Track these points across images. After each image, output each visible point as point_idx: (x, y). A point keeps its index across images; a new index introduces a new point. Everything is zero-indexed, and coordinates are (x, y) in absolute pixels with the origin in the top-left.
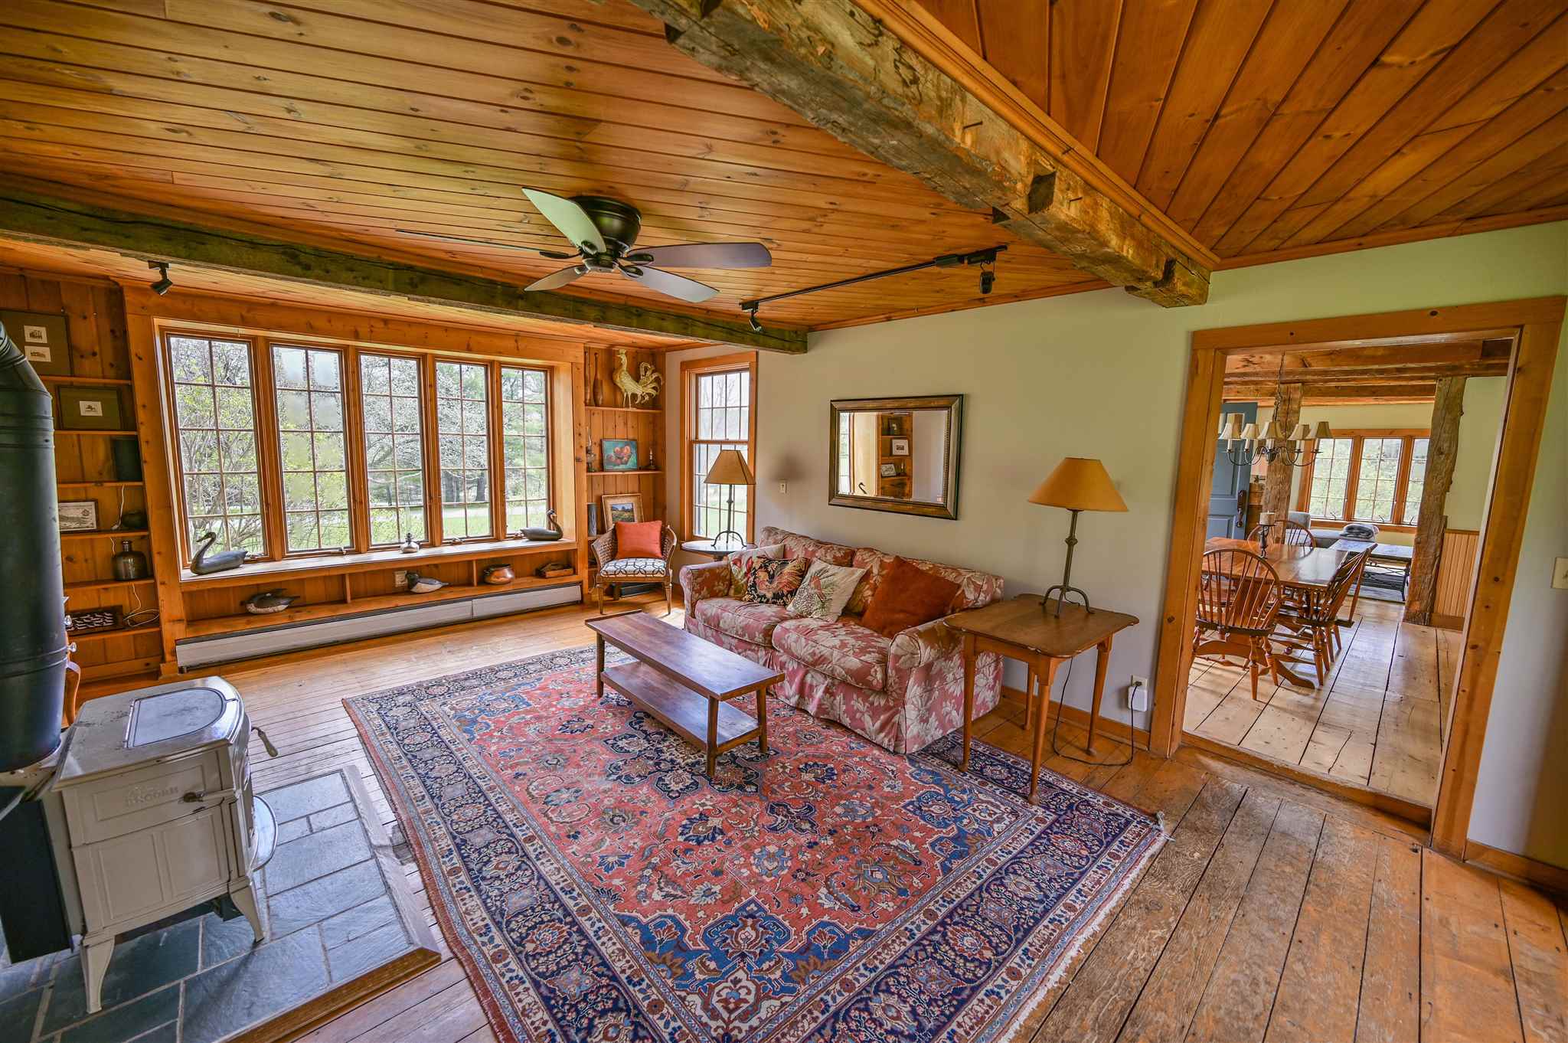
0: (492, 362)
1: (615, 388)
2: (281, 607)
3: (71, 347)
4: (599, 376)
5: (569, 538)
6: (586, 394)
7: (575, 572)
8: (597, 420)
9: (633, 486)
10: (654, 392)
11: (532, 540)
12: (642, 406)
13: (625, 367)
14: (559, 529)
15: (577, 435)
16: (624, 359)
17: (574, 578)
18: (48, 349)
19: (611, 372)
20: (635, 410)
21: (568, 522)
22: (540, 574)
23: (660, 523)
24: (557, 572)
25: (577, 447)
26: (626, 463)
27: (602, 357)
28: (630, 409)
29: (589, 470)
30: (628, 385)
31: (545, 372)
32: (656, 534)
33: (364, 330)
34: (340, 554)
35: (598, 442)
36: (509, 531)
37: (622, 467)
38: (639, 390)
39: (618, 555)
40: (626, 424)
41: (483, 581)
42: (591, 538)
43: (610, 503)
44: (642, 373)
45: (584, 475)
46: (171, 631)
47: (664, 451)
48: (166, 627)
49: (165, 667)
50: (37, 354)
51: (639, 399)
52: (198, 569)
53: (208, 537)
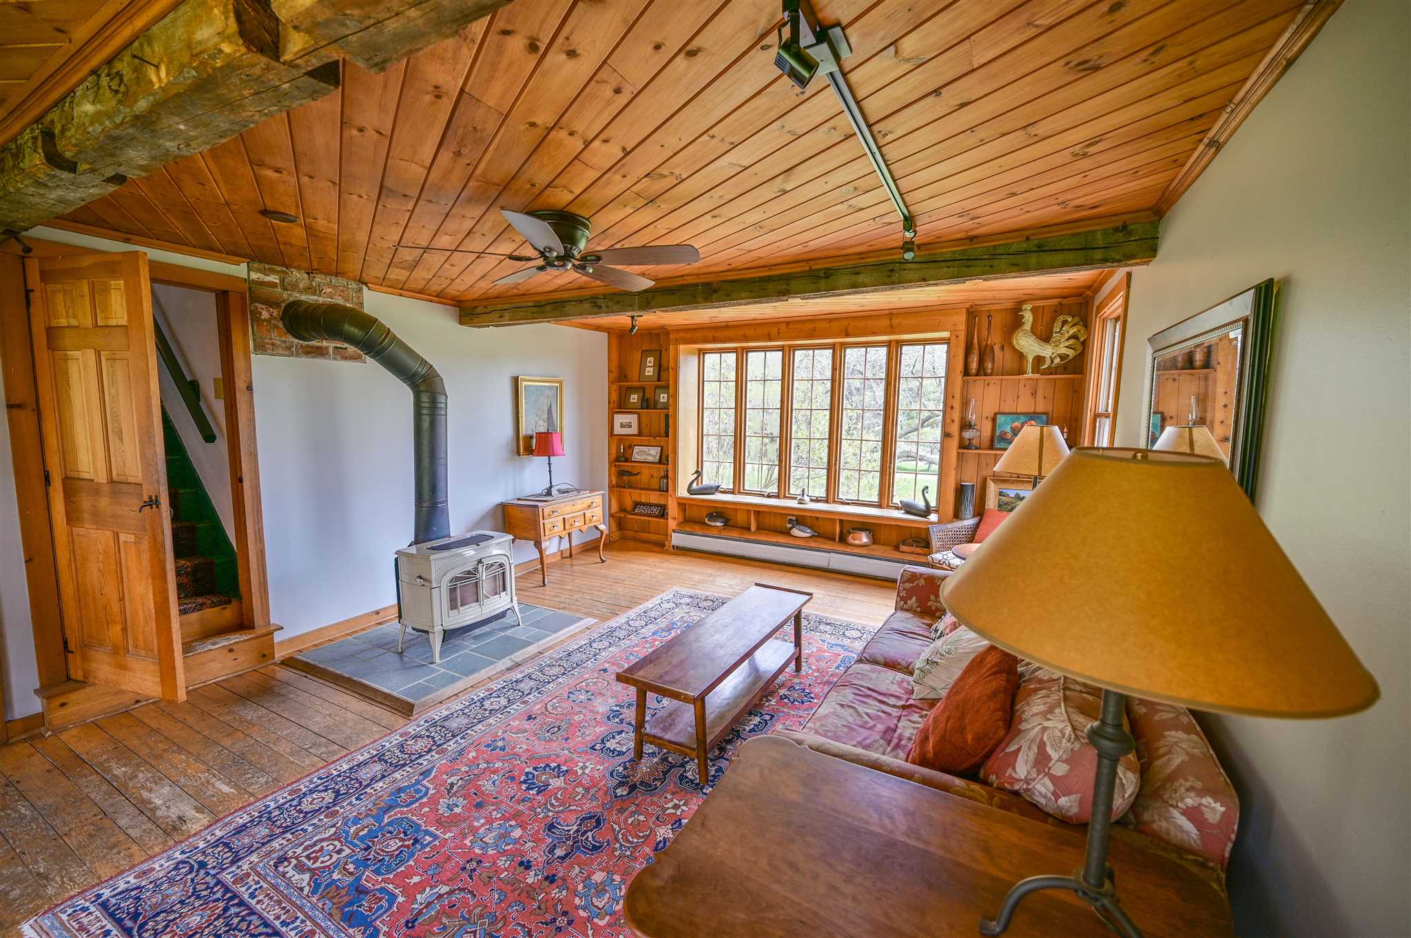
0: (894, 342)
2: (718, 524)
3: (659, 366)
4: (991, 341)
6: (967, 364)
10: (1071, 353)
11: (907, 512)
12: (1051, 371)
13: (1028, 326)
14: (927, 505)
16: (1028, 316)
18: (652, 369)
20: (1043, 376)
22: (897, 545)
24: (910, 549)
25: (949, 421)
27: (997, 319)
29: (962, 446)
30: (1029, 346)
33: (774, 331)
34: (769, 496)
38: (1047, 351)
40: (1034, 394)
41: (843, 540)
43: (996, 486)
44: (1056, 329)
45: (954, 451)
46: (672, 524)
48: (670, 521)
49: (667, 543)
50: (649, 371)
51: (1048, 362)
52: (690, 490)
53: (699, 473)
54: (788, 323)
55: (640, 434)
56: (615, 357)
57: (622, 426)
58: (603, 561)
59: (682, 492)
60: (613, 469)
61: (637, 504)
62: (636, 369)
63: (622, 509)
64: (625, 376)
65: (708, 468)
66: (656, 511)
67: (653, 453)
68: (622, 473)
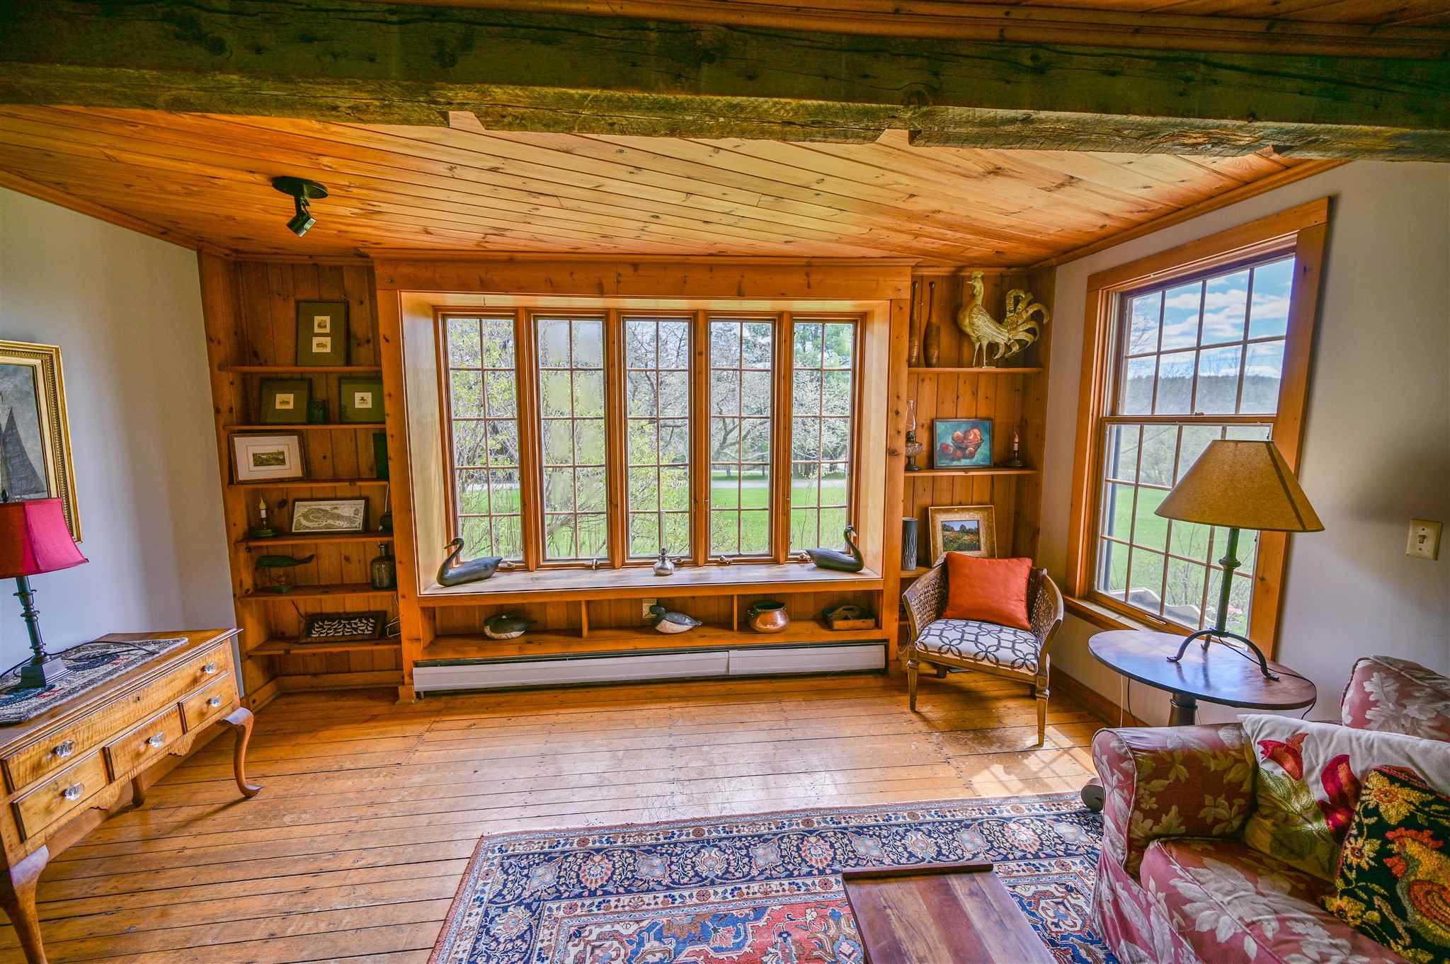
0: (780, 314)
1: (961, 335)
2: (515, 634)
3: (348, 334)
4: (934, 319)
5: (872, 572)
6: (910, 349)
7: (878, 625)
8: (928, 390)
9: (982, 493)
11: (821, 568)
12: (1005, 362)
13: (979, 300)
14: (858, 555)
15: (893, 413)
16: (979, 287)
17: (876, 634)
18: (329, 339)
19: (955, 307)
20: (993, 369)
21: (872, 544)
22: (824, 620)
23: (1028, 562)
24: (850, 623)
25: (893, 432)
26: (972, 455)
27: (941, 290)
28: (985, 368)
29: (908, 468)
30: (982, 327)
31: (855, 322)
32: (1019, 583)
35: (927, 422)
36: (794, 549)
37: (964, 462)
38: (1002, 336)
39: (948, 612)
40: (975, 393)
41: (746, 626)
42: (905, 574)
43: (941, 519)
44: (1010, 307)
45: (901, 475)
46: (411, 651)
47: (1040, 437)
48: (406, 645)
49: (401, 690)
50: (322, 345)
51: (1002, 350)
52: (442, 579)
53: (456, 544)
54: (635, 266)
55: (308, 475)
56: (223, 311)
57: (259, 461)
58: (248, 795)
59: (429, 585)
60: (243, 555)
61: (312, 620)
62: (285, 344)
63: (274, 635)
64: (256, 355)
65: (471, 530)
66: (365, 628)
67: (348, 514)
68: (262, 564)
